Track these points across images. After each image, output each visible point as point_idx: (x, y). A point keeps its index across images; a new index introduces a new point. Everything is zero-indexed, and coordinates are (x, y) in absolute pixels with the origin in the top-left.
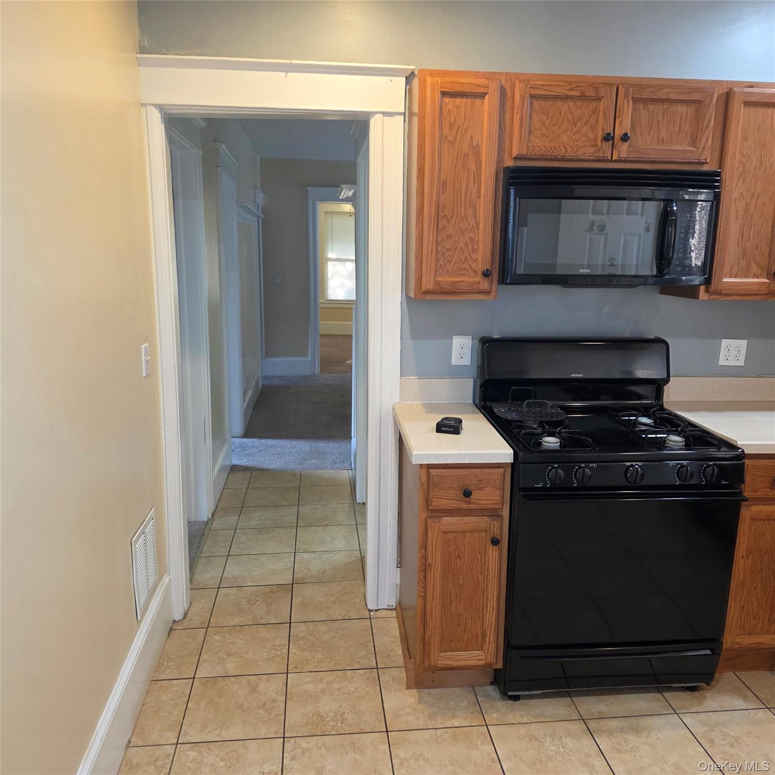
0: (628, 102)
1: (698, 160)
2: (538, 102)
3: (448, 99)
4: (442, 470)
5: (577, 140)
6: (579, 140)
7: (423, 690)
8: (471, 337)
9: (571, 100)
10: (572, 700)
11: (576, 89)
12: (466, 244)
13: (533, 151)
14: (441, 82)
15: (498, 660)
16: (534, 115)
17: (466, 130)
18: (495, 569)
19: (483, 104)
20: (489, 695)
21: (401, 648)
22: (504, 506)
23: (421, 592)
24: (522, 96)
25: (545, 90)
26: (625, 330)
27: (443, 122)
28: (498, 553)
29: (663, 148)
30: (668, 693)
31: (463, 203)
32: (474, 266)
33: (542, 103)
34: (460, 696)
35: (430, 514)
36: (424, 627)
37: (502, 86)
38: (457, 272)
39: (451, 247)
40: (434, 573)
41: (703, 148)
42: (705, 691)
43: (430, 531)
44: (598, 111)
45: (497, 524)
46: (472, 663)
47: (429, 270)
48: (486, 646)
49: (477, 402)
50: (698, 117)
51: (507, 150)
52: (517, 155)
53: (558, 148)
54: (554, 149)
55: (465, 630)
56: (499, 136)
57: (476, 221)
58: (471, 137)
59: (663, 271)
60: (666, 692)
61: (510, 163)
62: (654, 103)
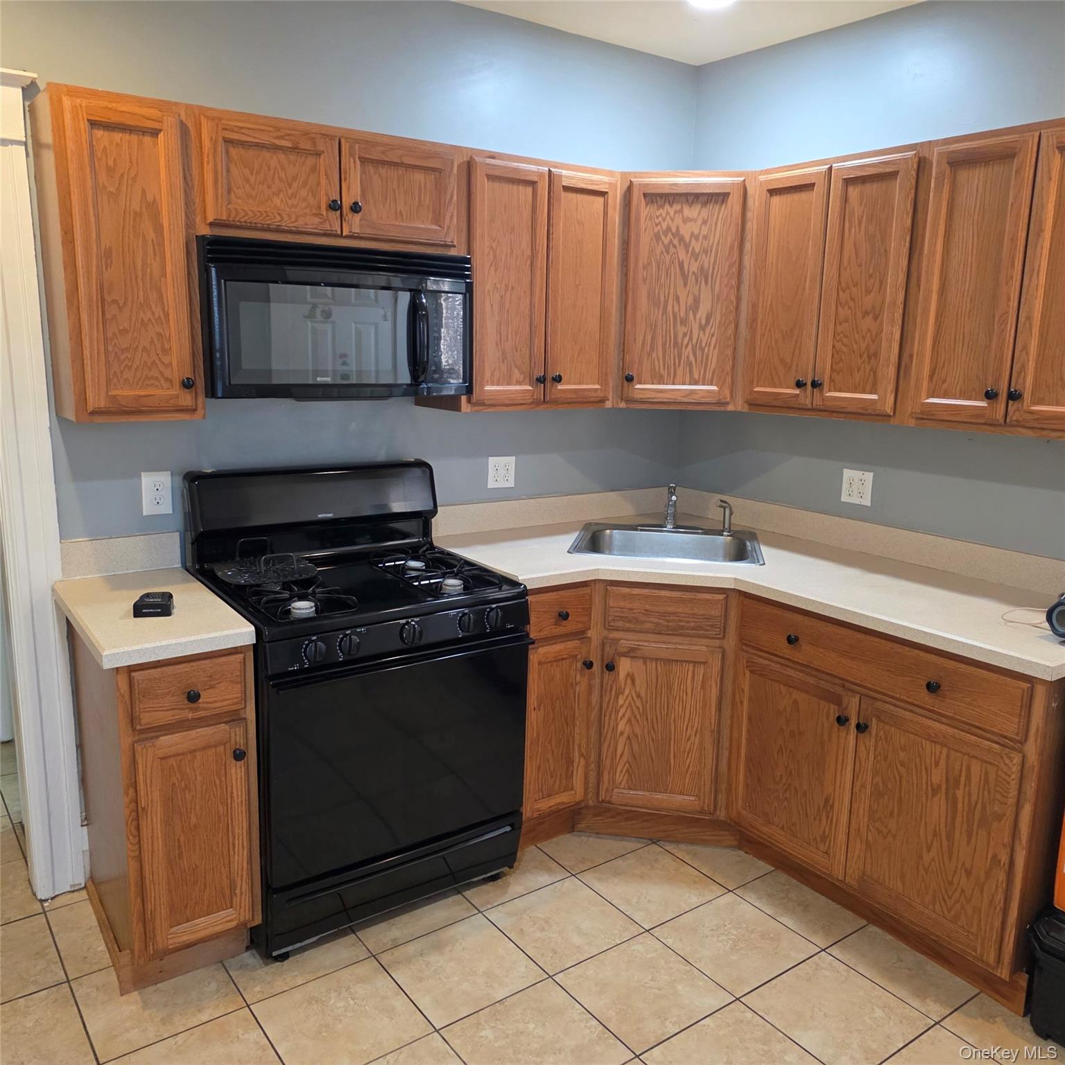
0: (355, 162)
1: (445, 241)
2: (237, 149)
3: (102, 132)
4: (152, 671)
5: (296, 206)
6: (297, 205)
7: (146, 989)
8: (169, 472)
9: (281, 151)
10: (357, 936)
11: (286, 137)
12: (152, 342)
13: (237, 215)
14: (87, 106)
15: (256, 913)
16: (234, 169)
17: (134, 179)
18: (242, 794)
19: (156, 144)
20: (247, 965)
21: (103, 941)
22: (248, 704)
23: (133, 851)
24: (214, 139)
25: (244, 134)
26: (378, 452)
27: (96, 164)
28: (245, 770)
29: (402, 224)
30: (468, 892)
31: (141, 283)
32: (168, 373)
33: (242, 151)
34: (206, 980)
35: (137, 738)
36: (143, 900)
37: (181, 121)
38: (140, 383)
39: (129, 346)
40: (152, 820)
41: (449, 228)
42: (508, 877)
43: (140, 761)
44: (318, 170)
45: (239, 731)
46: (219, 928)
47: (96, 380)
48: (236, 901)
49: (189, 564)
50: (440, 188)
51: (198, 211)
52: (215, 219)
53: (269, 214)
54: (265, 214)
55: (205, 886)
56: (185, 191)
57: (163, 309)
58: (144, 190)
59: (418, 379)
60: (466, 890)
61: (205, 231)
62: (386, 166)
